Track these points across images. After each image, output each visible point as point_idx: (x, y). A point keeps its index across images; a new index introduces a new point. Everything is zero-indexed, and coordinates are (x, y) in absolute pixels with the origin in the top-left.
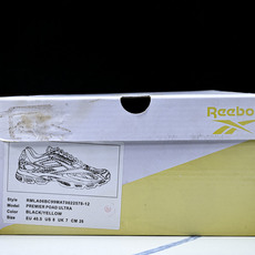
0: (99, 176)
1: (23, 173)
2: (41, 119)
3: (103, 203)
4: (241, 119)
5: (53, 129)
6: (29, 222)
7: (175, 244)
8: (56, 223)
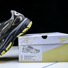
0: (38, 51)
1: (23, 51)
2: (27, 40)
3: (39, 56)
4: (65, 39)
5: (29, 42)
6: (25, 60)
7: (53, 64)
8: (30, 60)
